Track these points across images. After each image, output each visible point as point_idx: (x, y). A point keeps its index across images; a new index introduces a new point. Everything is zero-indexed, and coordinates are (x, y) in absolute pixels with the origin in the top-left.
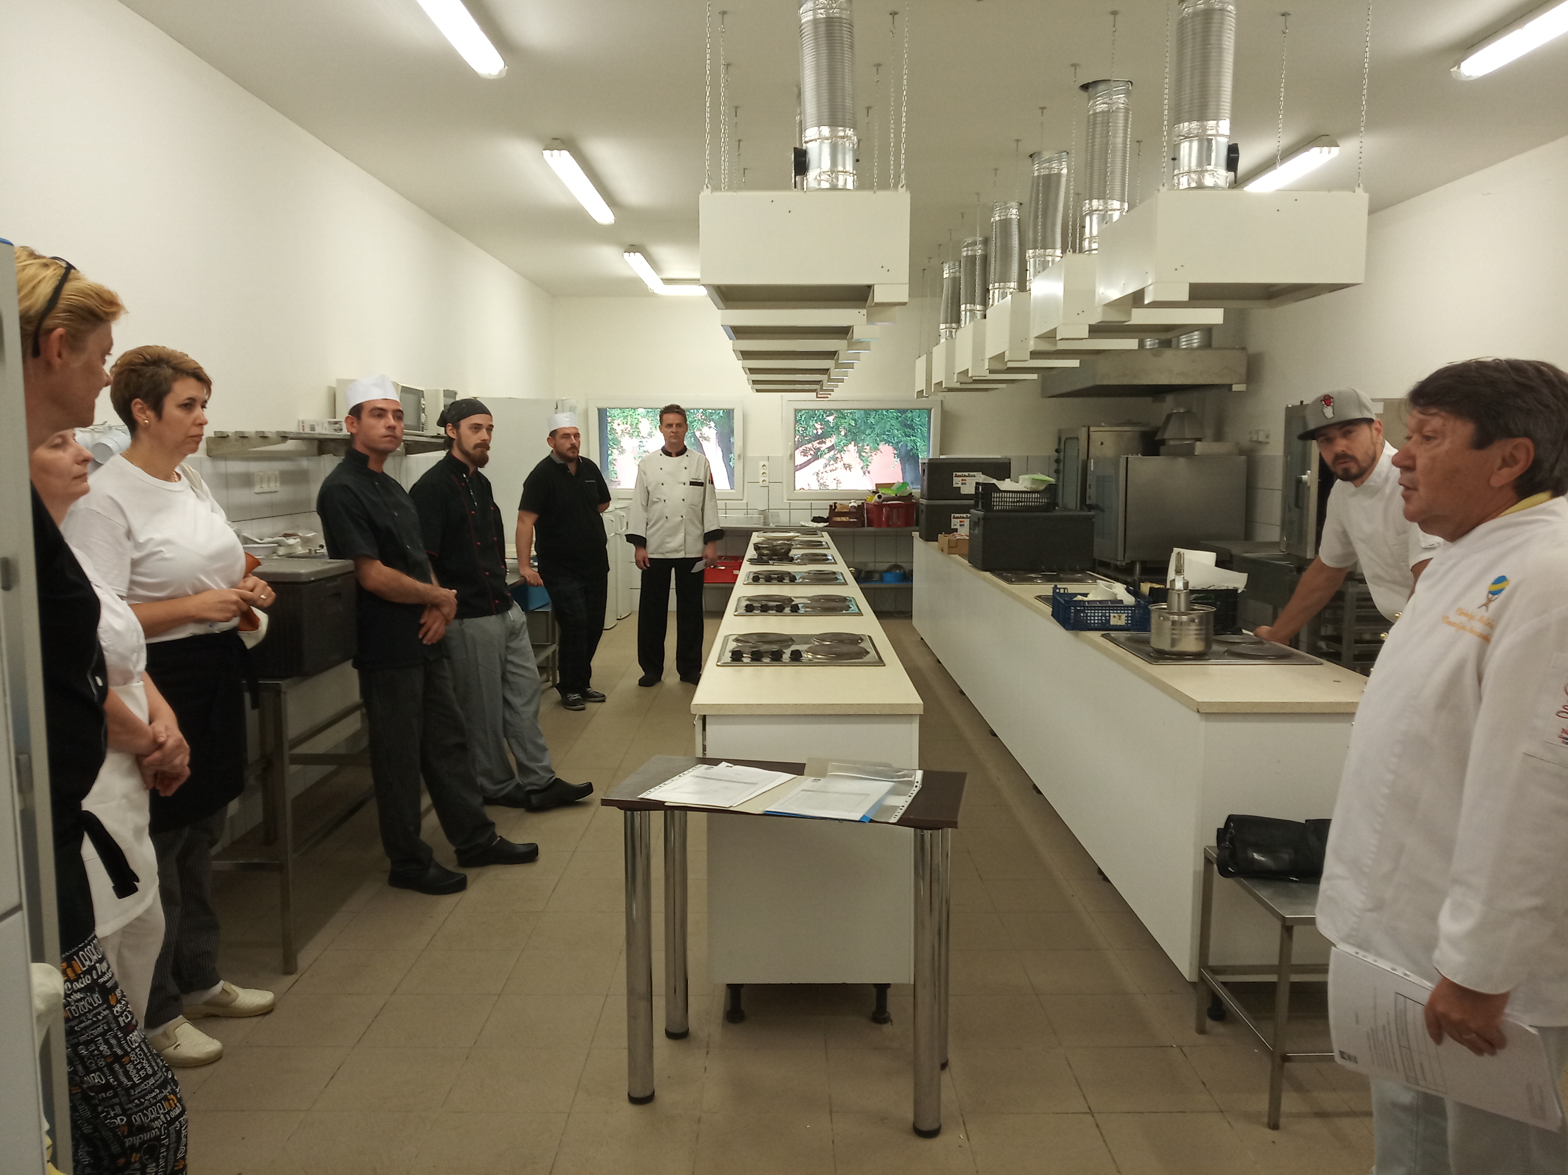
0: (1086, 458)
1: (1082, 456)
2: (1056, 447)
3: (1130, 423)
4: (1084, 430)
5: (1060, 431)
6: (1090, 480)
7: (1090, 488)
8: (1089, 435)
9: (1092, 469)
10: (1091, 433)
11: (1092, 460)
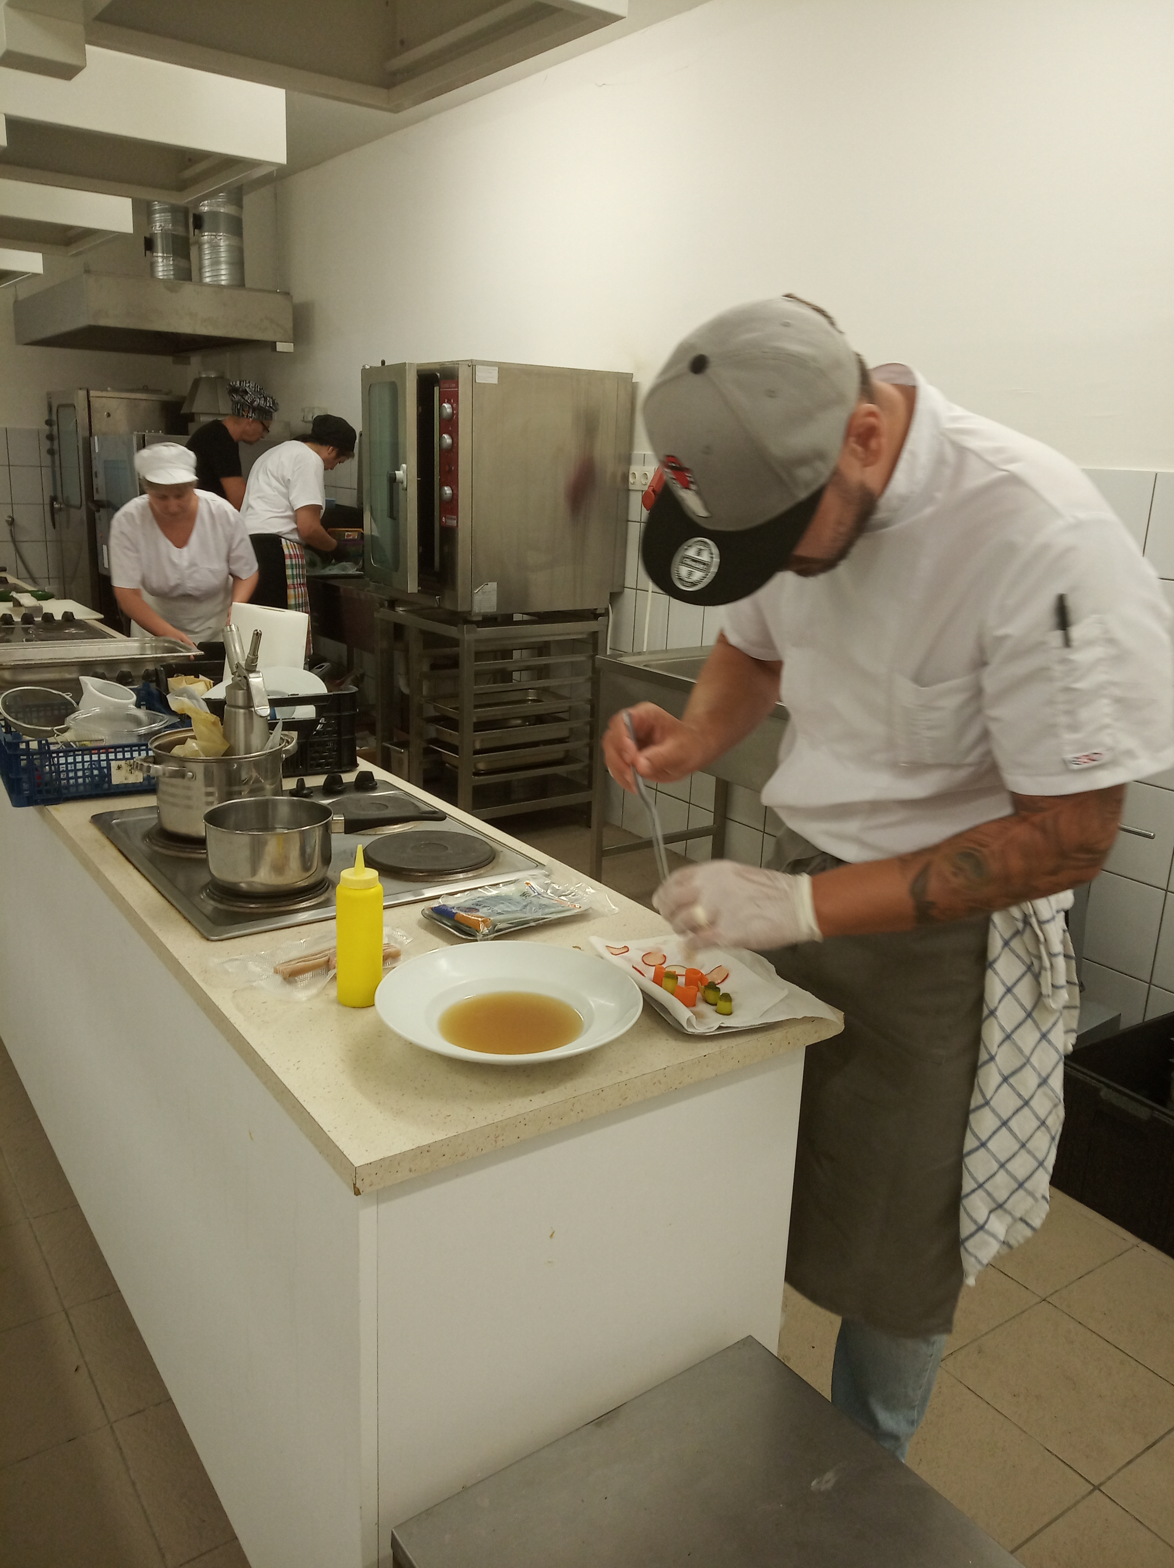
0: (87, 434)
1: (83, 432)
2: (47, 418)
3: (145, 389)
4: (82, 394)
5: (49, 395)
6: (98, 466)
7: (96, 477)
8: (89, 402)
9: (97, 451)
10: (91, 399)
11: (96, 437)
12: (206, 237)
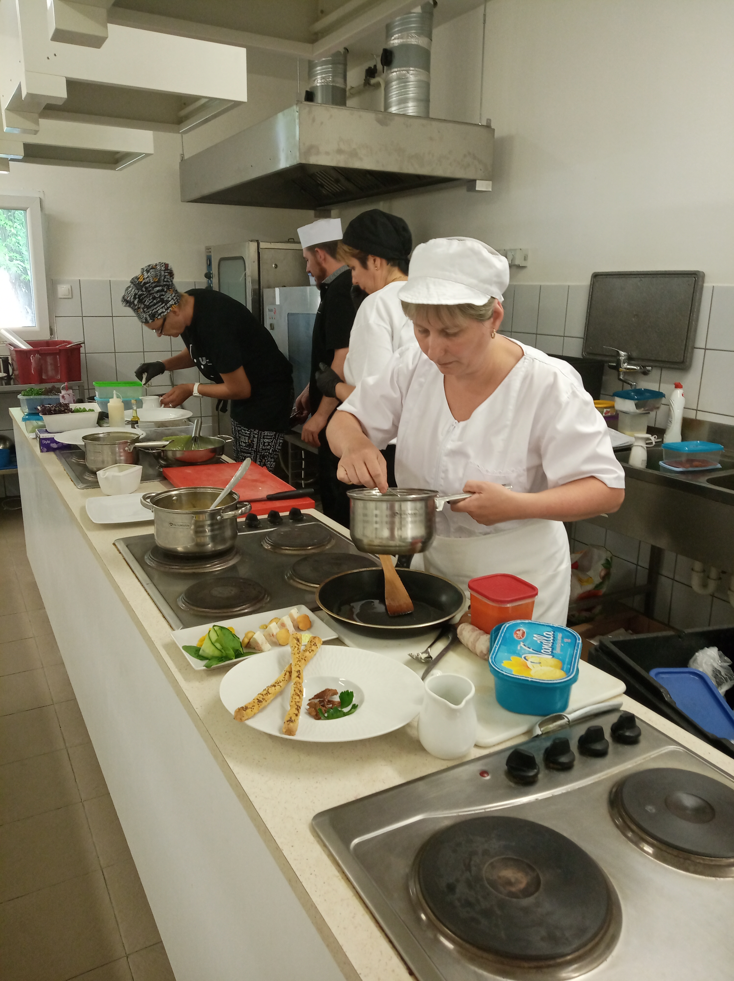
0: (257, 286)
1: (252, 284)
4: (254, 245)
5: (208, 250)
8: (259, 254)
9: (277, 303)
10: (261, 251)
11: (277, 290)
12: (394, 74)
